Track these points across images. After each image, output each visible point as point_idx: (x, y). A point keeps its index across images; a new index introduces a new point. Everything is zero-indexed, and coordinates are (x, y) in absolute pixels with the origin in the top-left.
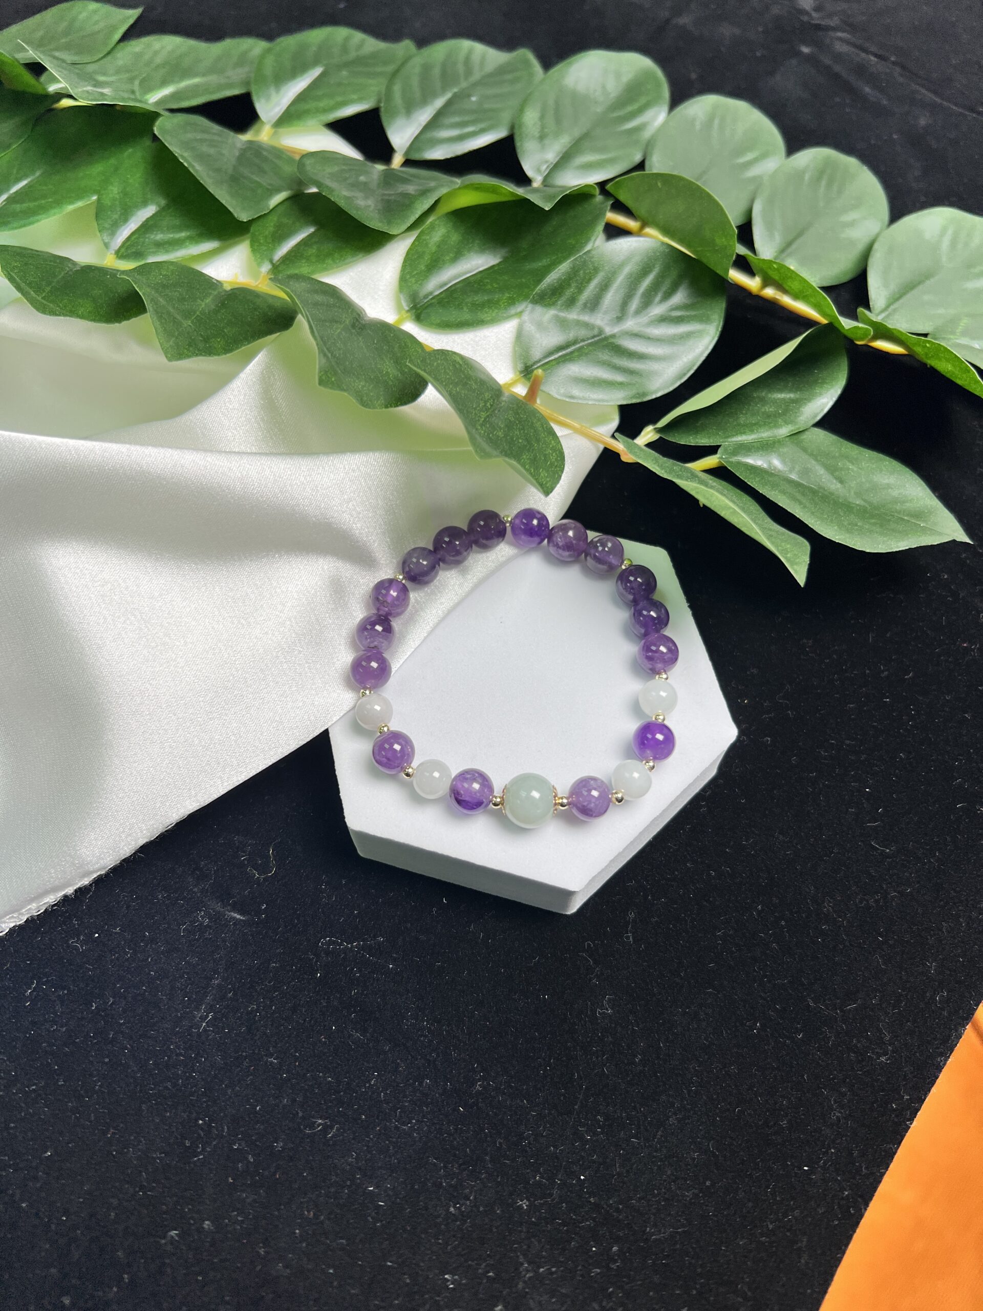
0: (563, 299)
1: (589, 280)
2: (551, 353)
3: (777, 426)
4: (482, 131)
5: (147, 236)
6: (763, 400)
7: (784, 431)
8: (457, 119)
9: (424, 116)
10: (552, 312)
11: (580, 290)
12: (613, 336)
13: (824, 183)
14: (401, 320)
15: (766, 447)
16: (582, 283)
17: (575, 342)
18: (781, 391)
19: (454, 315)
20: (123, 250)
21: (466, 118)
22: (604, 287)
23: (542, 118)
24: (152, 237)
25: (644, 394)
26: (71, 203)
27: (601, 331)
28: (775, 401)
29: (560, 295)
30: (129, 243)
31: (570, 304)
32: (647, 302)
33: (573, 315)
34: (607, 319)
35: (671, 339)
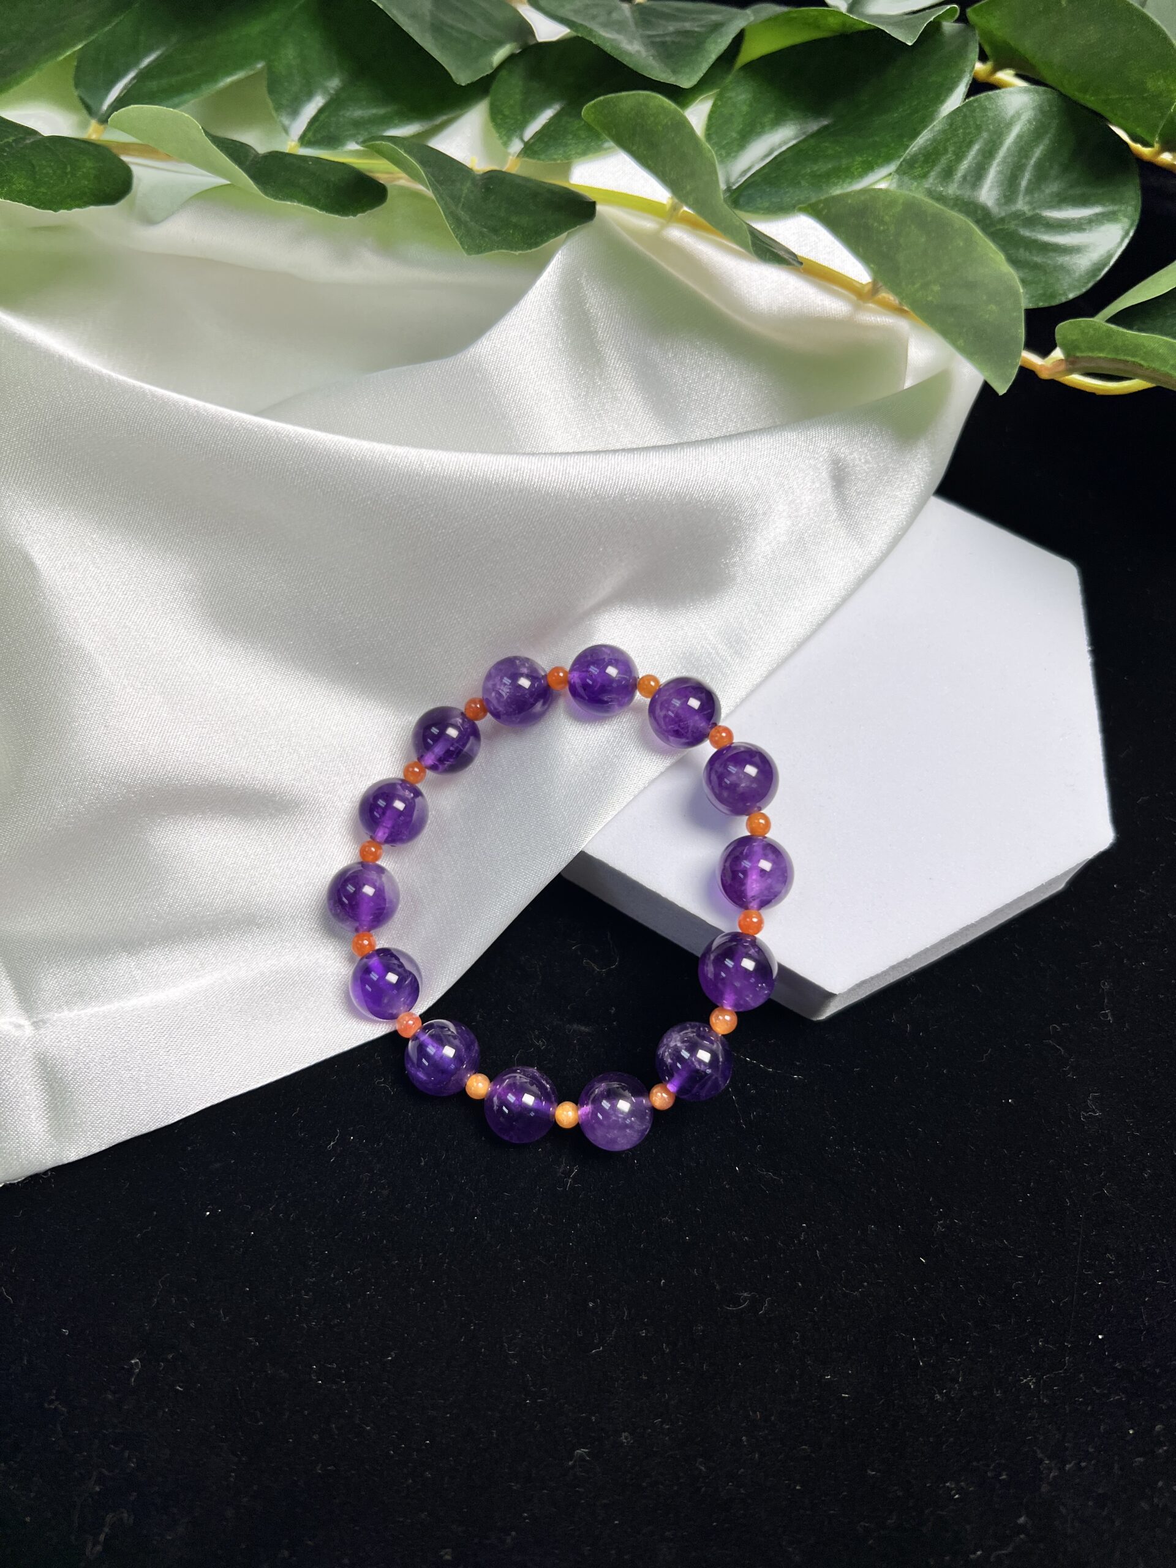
0: (938, 169)
1: (970, 144)
5: (341, 113)
11: (959, 157)
12: (1002, 220)
16: (960, 148)
20: (310, 135)
22: (988, 154)
24: (348, 114)
25: (1053, 296)
26: (230, 74)
29: (934, 163)
30: (317, 124)
31: (948, 174)
32: (1041, 177)
33: (952, 189)
34: (995, 193)
35: (1077, 226)
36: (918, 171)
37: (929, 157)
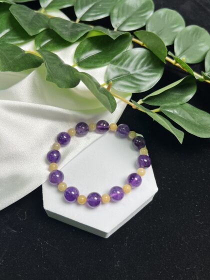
0: (120, 63)
1: (127, 58)
2: (115, 78)
3: (177, 102)
4: (102, 14)
6: (173, 95)
7: (178, 103)
8: (95, 11)
9: (86, 9)
10: (116, 66)
11: (124, 61)
12: (133, 74)
13: (195, 35)
14: (74, 65)
15: (173, 107)
16: (125, 59)
17: (122, 75)
18: (178, 93)
19: (89, 65)
21: (97, 10)
22: (131, 61)
23: (118, 12)
24: (8, 37)
25: (140, 91)
27: (129, 73)
28: (176, 96)
29: (119, 62)
31: (121, 64)
32: (142, 66)
33: (122, 68)
34: (131, 69)
35: (149, 77)
36: (115, 63)
37: (118, 61)
